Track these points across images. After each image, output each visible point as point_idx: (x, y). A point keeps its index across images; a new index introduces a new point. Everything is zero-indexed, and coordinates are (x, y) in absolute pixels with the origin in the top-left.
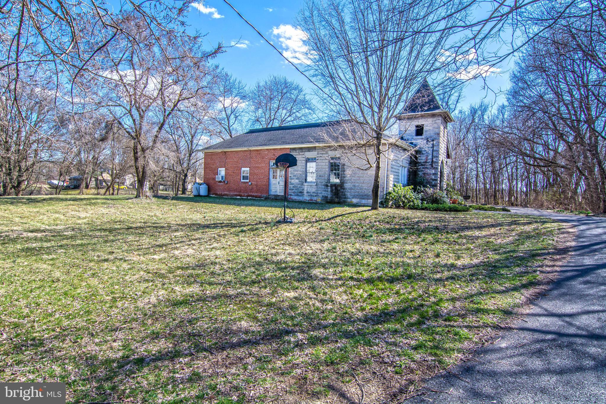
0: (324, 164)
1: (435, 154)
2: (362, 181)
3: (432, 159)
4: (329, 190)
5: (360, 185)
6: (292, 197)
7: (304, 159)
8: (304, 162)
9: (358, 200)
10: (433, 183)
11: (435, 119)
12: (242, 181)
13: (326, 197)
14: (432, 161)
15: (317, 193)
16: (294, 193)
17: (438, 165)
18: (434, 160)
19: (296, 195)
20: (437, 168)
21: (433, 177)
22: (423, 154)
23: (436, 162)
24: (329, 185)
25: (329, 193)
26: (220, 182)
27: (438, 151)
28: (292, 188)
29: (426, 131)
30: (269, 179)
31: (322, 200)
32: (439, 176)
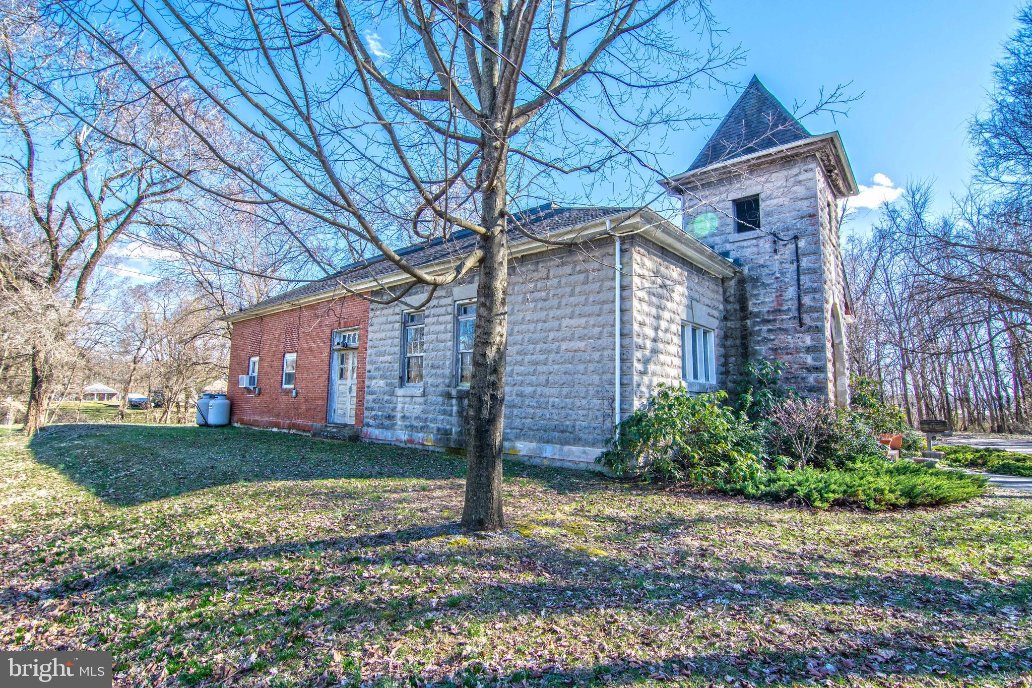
0: (442, 327)
1: (806, 280)
2: (543, 378)
3: (799, 300)
4: (455, 409)
5: (539, 390)
6: (370, 429)
7: (398, 318)
8: (397, 326)
9: (533, 445)
10: (811, 379)
11: (795, 171)
12: (285, 386)
13: (447, 433)
14: (800, 305)
15: (426, 420)
16: (375, 418)
17: (822, 319)
18: (807, 300)
19: (378, 427)
20: (819, 330)
21: (809, 360)
22: (765, 285)
23: (813, 309)
24: (454, 393)
25: (454, 419)
26: (248, 390)
27: (817, 272)
28: (371, 404)
29: (768, 214)
30: (329, 379)
31: (437, 441)
32: (829, 355)
